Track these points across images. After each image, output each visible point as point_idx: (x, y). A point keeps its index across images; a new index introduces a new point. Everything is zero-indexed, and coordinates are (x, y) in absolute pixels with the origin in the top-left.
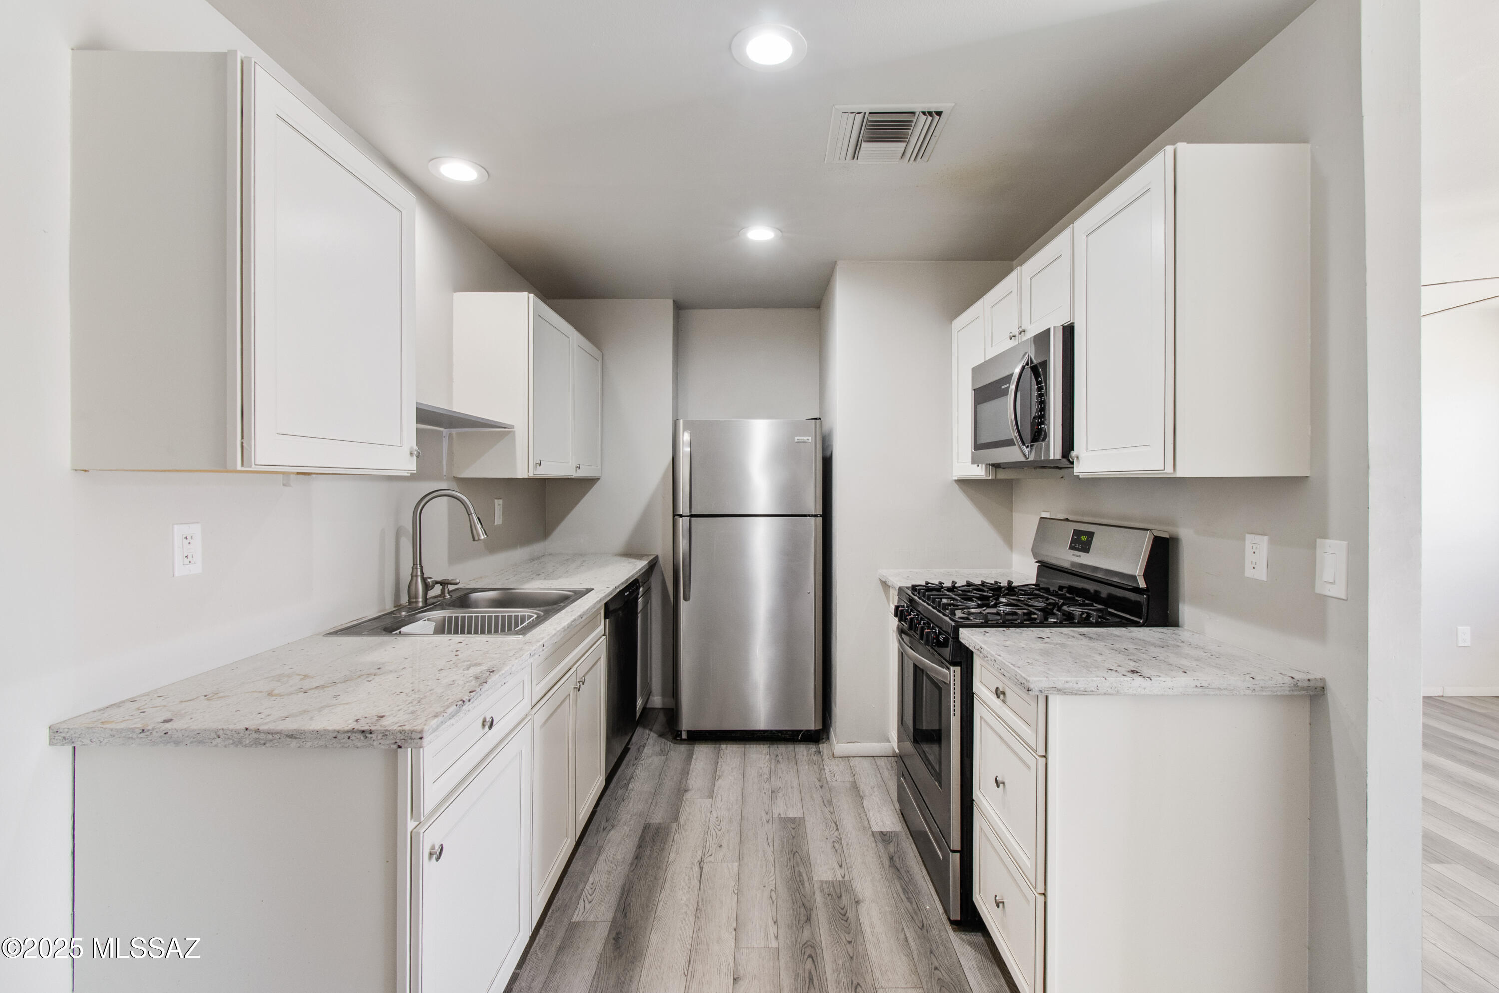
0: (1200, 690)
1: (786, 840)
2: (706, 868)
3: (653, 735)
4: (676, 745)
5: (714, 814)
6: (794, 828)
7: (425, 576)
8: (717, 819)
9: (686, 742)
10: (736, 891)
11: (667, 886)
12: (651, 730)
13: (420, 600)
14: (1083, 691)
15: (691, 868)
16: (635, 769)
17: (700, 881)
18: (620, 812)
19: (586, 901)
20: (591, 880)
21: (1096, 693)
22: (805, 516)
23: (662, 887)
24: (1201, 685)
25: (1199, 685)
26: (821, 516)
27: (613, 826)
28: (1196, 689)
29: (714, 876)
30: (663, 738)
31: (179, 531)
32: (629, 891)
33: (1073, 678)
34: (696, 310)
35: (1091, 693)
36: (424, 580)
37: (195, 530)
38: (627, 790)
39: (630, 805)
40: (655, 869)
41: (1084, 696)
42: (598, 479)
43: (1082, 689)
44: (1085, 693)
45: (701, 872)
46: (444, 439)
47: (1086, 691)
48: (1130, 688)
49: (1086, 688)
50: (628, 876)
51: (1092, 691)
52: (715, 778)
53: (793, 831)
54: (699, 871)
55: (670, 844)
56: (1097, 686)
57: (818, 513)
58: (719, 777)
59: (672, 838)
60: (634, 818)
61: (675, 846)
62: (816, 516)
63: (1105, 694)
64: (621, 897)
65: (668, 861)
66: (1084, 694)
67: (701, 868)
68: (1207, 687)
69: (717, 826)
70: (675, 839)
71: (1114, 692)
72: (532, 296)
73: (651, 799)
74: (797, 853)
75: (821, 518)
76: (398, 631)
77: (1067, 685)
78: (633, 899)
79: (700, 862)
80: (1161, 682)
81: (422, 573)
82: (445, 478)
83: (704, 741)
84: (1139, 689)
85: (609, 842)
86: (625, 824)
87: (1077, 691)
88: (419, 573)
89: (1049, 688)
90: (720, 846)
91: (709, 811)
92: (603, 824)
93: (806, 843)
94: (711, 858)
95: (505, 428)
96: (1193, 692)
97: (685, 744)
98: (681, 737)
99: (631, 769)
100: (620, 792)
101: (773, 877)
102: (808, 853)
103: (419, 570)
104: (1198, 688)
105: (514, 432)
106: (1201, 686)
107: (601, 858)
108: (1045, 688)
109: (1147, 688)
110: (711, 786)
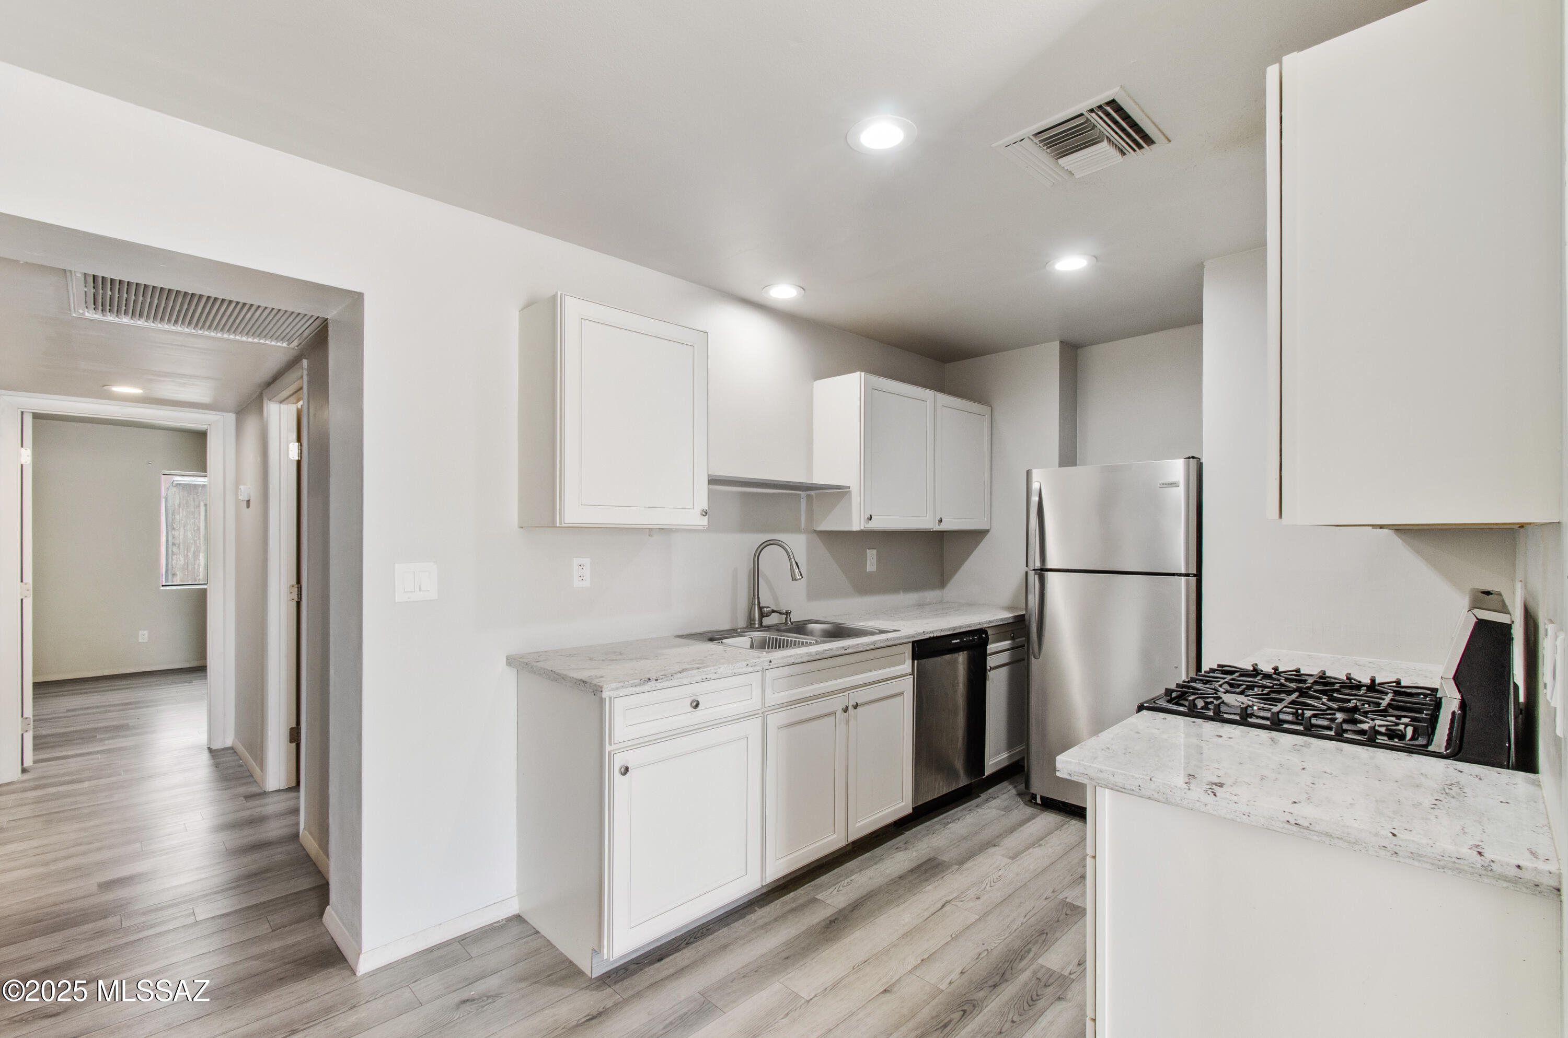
0: (1295, 828)
1: (1046, 920)
2: (948, 907)
3: (1014, 792)
4: (1026, 806)
5: (1000, 873)
6: (1066, 914)
7: (761, 605)
8: (998, 878)
9: (1039, 807)
10: (953, 936)
11: (902, 907)
12: (1015, 787)
13: (757, 622)
14: (1121, 788)
15: (935, 903)
16: (968, 814)
17: (932, 915)
18: (922, 841)
19: (836, 890)
20: (853, 877)
21: (1137, 794)
22: (1173, 575)
23: (898, 906)
24: (1297, 822)
25: (1293, 822)
26: (1195, 575)
27: (906, 849)
28: (1287, 826)
29: (948, 917)
30: (1019, 797)
31: (576, 562)
32: (872, 896)
33: (1108, 768)
34: (1094, 346)
35: (1131, 792)
36: (760, 608)
37: (587, 561)
38: (944, 827)
39: (936, 839)
40: (907, 891)
41: (1121, 793)
42: (987, 532)
43: (1121, 785)
44: (1123, 790)
45: (941, 909)
46: (802, 500)
47: (1124, 788)
48: (1184, 799)
49: (1124, 784)
50: (881, 886)
51: (1133, 790)
52: (1034, 845)
53: (1063, 916)
54: (940, 907)
55: (937, 879)
56: (1140, 786)
57: (1190, 572)
58: (1040, 845)
59: (944, 875)
60: (929, 849)
61: (940, 881)
62: (1187, 575)
63: (1150, 798)
64: (862, 898)
65: (922, 890)
66: (1122, 792)
67: (943, 906)
68: (1307, 828)
69: (992, 883)
70: (945, 877)
71: (1161, 798)
72: (863, 374)
73: (957, 841)
74: (1045, 934)
75: (1195, 579)
76: (721, 641)
77: (1101, 775)
78: (869, 903)
79: (947, 902)
80: (1230, 802)
81: (759, 603)
82: (803, 531)
83: (1057, 812)
84: (1198, 804)
85: (891, 858)
86: (916, 851)
87: (1113, 785)
88: (756, 603)
89: (1079, 773)
90: (978, 898)
91: (999, 868)
92: (901, 844)
93: (1066, 930)
94: (960, 904)
95: (840, 489)
96: (1283, 828)
97: (1038, 809)
98: (1036, 801)
99: (966, 812)
100: (937, 827)
101: (999, 941)
102: (1057, 940)
103: (756, 600)
104: (1291, 825)
105: (850, 491)
106: (1296, 824)
107: (875, 867)
108: (1074, 772)
109: (1209, 805)
110: (1022, 850)
